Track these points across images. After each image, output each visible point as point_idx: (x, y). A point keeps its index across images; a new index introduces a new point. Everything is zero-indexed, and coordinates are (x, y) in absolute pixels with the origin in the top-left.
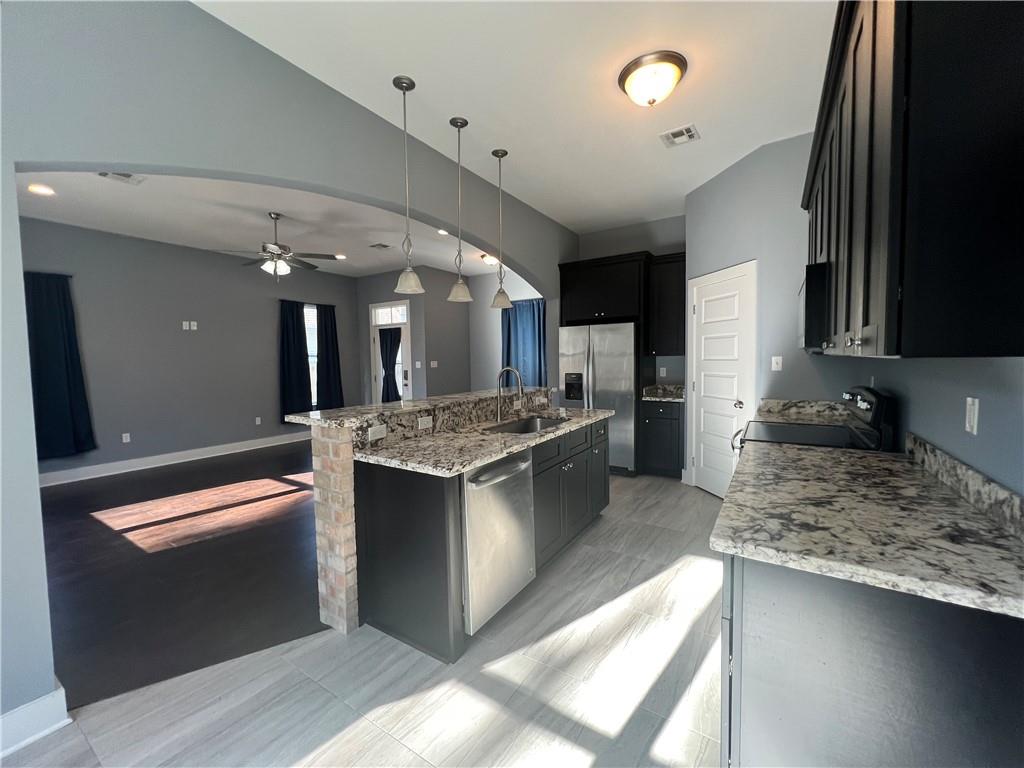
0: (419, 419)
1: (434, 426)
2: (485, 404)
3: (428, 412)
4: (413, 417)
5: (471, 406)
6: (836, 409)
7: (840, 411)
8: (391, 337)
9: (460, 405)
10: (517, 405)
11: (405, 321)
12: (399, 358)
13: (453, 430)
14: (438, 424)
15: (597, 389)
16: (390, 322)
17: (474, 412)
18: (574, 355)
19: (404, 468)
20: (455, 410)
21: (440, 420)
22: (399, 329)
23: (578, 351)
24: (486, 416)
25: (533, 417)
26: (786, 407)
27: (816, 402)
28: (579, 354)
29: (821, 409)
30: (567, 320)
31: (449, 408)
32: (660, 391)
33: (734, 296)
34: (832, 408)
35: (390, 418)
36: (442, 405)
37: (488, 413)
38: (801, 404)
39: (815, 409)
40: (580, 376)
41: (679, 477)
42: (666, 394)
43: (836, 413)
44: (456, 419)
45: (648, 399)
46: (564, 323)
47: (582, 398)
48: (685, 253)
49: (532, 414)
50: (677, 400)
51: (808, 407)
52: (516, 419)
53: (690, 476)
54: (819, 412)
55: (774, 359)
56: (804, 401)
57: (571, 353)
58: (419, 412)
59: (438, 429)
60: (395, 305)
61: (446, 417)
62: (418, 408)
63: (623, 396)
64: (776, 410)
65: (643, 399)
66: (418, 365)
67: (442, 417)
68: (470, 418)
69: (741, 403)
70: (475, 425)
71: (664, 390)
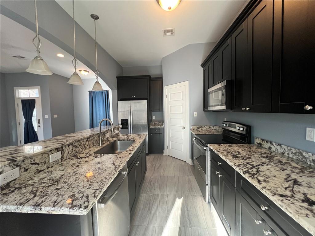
0: (51, 156)
1: (62, 157)
2: (92, 138)
3: (57, 150)
4: (46, 155)
5: (85, 140)
6: (211, 128)
7: (212, 128)
8: (29, 105)
9: (79, 141)
10: (107, 135)
11: (38, 96)
12: (35, 113)
13: (75, 156)
14: (65, 155)
15: (134, 123)
16: (28, 97)
17: (87, 143)
18: (124, 111)
19: (38, 211)
20: (76, 144)
21: (67, 152)
22: (34, 100)
23: (126, 110)
24: (93, 144)
25: (115, 141)
26: (198, 128)
27: (206, 126)
28: (126, 111)
29: (208, 128)
30: (121, 98)
31: (72, 144)
32: (153, 124)
33: (181, 92)
34: (210, 128)
35: (23, 161)
36: (67, 143)
37: (94, 142)
38: (202, 127)
39: (206, 128)
40: (127, 120)
41: (163, 153)
42: (155, 125)
43: (211, 129)
44: (77, 149)
45: (152, 127)
46: (119, 99)
47: (128, 128)
48: (162, 77)
49: (115, 139)
50: (161, 127)
51: (204, 128)
52: (108, 143)
53: (166, 152)
54: (207, 129)
55: (194, 113)
56: (203, 126)
57: (123, 111)
58: (51, 151)
59: (65, 158)
60: (31, 89)
61: (71, 149)
62: (49, 149)
63: (143, 126)
64: (196, 129)
65: (150, 127)
66: (46, 116)
67: (67, 150)
68: (85, 147)
69: (184, 127)
70: (88, 150)
71: (155, 123)
